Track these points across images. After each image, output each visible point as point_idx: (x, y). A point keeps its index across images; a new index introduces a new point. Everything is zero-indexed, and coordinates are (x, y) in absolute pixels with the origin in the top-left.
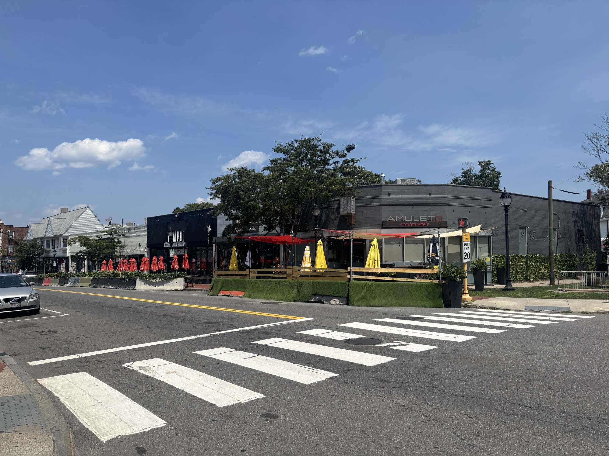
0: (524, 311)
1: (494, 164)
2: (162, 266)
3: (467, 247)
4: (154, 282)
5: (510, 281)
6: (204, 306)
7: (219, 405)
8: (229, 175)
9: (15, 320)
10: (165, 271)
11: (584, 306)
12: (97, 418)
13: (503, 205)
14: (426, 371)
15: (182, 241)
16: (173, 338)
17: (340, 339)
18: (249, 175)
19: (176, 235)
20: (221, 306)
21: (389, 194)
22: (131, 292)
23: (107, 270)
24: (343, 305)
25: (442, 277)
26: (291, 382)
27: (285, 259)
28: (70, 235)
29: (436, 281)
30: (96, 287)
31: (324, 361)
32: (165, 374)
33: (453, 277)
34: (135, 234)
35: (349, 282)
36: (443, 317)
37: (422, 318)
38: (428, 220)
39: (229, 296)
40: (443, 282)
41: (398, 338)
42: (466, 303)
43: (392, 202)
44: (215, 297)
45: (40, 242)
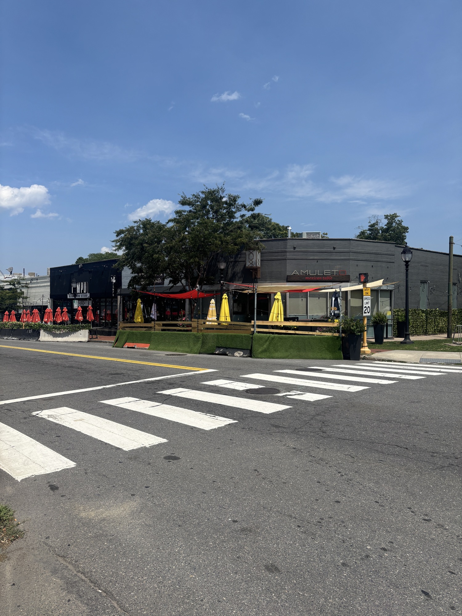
0: (418, 363)
1: (400, 216)
2: (66, 318)
3: (368, 301)
4: (58, 333)
5: (409, 335)
6: (109, 357)
7: (124, 449)
8: (133, 227)
10: (69, 322)
12: (10, 460)
13: (404, 260)
14: (318, 418)
15: (86, 293)
16: (80, 388)
17: (241, 389)
18: (153, 227)
19: (79, 286)
20: (127, 358)
21: (294, 248)
22: (35, 343)
23: (10, 321)
24: (246, 357)
25: (342, 331)
26: (192, 428)
27: (190, 312)
29: (337, 335)
31: (224, 409)
32: (72, 421)
33: (352, 330)
34: (38, 285)
35: (253, 335)
36: (341, 369)
37: (321, 370)
38: (332, 274)
39: (134, 348)
40: (344, 335)
41: (296, 388)
42: (364, 355)
43: (297, 256)
44: (120, 349)
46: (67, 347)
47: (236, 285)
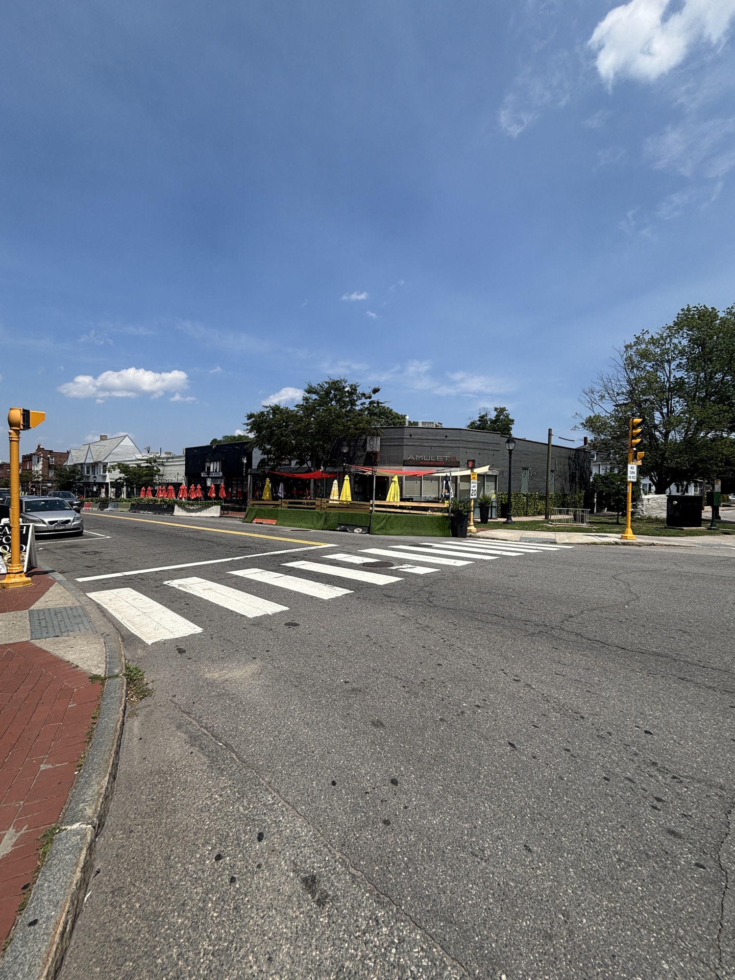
0: (519, 541)
1: (508, 411)
2: (199, 495)
3: (475, 485)
4: (192, 509)
5: (511, 516)
6: (239, 532)
7: (249, 616)
8: (264, 411)
10: (202, 499)
11: (568, 538)
12: (142, 626)
13: (509, 448)
14: (426, 589)
15: (219, 472)
17: (358, 562)
19: (213, 466)
20: (255, 532)
21: (411, 435)
22: (169, 518)
23: (146, 497)
24: (365, 533)
25: (451, 511)
27: (315, 492)
28: (109, 462)
29: (446, 514)
30: (135, 512)
31: (342, 580)
32: (202, 590)
33: (460, 511)
34: (174, 464)
35: (371, 513)
37: (431, 546)
38: (444, 459)
39: (262, 523)
40: (452, 515)
41: (407, 562)
42: (471, 533)
43: (413, 443)
44: (249, 524)
45: (80, 468)
46: (200, 521)
47: (357, 467)
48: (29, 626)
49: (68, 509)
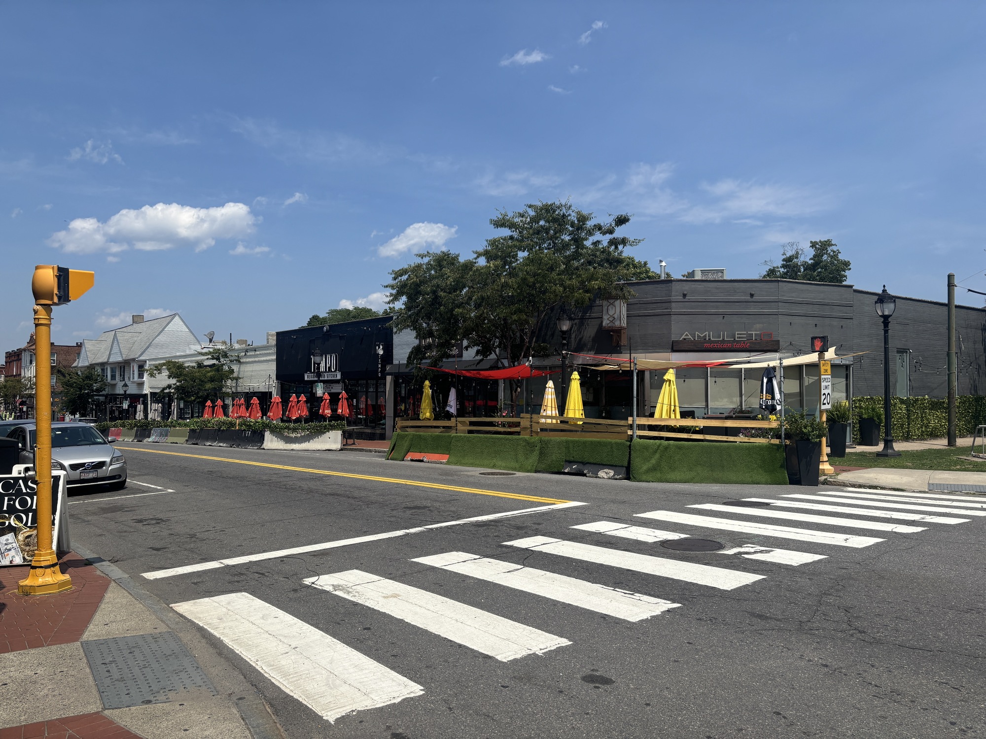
0: (927, 492)
1: (836, 246)
2: (303, 412)
3: (827, 384)
4: (293, 436)
5: (890, 440)
7: (499, 658)
8: (421, 263)
9: (89, 499)
10: (310, 419)
12: (300, 677)
13: (880, 314)
14: (831, 600)
15: (335, 371)
16: (366, 533)
17: (651, 540)
18: (453, 264)
19: (324, 361)
20: (420, 479)
21: (685, 295)
22: (258, 453)
23: (213, 418)
24: (620, 479)
25: (785, 434)
26: (604, 617)
28: (148, 360)
29: (776, 441)
30: (197, 444)
31: (642, 580)
32: (381, 598)
33: (805, 434)
34: (257, 359)
35: (630, 441)
37: (768, 504)
38: (749, 338)
39: (422, 461)
40: (788, 442)
41: (747, 538)
42: (826, 477)
43: (689, 309)
44: (399, 462)
45: (99, 370)
46: (313, 459)
47: (589, 357)
48: (91, 678)
49: (100, 443)
